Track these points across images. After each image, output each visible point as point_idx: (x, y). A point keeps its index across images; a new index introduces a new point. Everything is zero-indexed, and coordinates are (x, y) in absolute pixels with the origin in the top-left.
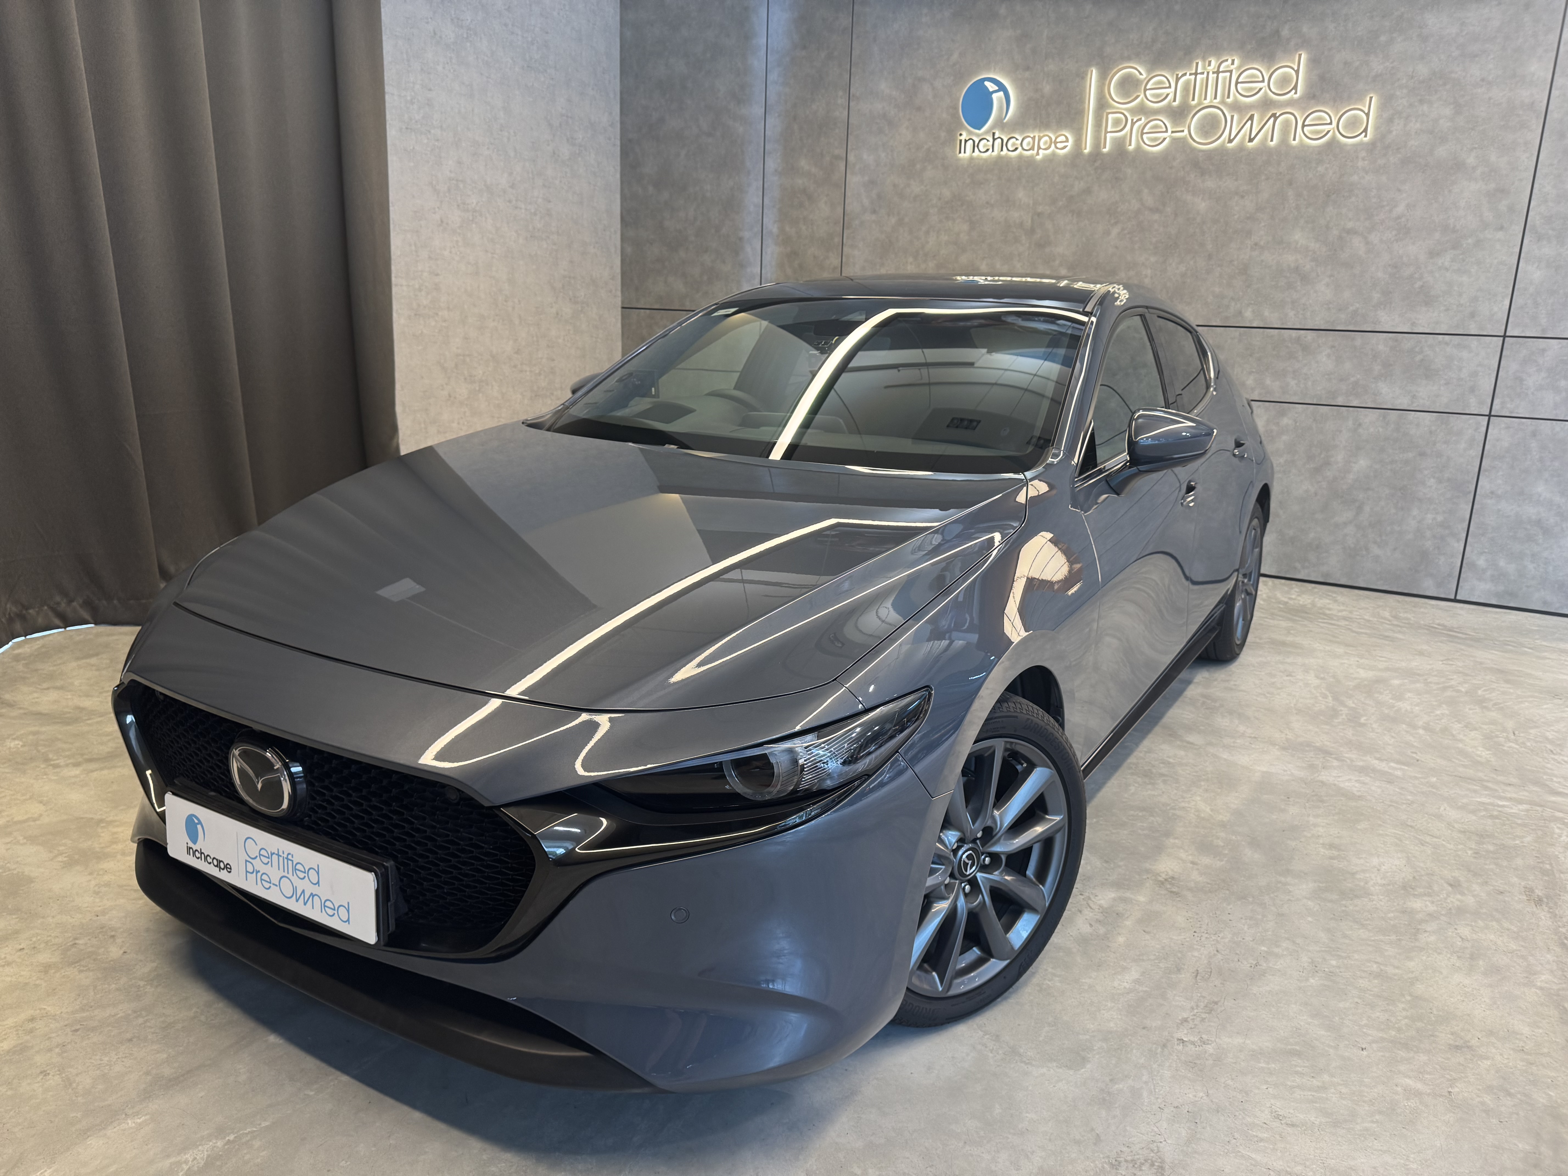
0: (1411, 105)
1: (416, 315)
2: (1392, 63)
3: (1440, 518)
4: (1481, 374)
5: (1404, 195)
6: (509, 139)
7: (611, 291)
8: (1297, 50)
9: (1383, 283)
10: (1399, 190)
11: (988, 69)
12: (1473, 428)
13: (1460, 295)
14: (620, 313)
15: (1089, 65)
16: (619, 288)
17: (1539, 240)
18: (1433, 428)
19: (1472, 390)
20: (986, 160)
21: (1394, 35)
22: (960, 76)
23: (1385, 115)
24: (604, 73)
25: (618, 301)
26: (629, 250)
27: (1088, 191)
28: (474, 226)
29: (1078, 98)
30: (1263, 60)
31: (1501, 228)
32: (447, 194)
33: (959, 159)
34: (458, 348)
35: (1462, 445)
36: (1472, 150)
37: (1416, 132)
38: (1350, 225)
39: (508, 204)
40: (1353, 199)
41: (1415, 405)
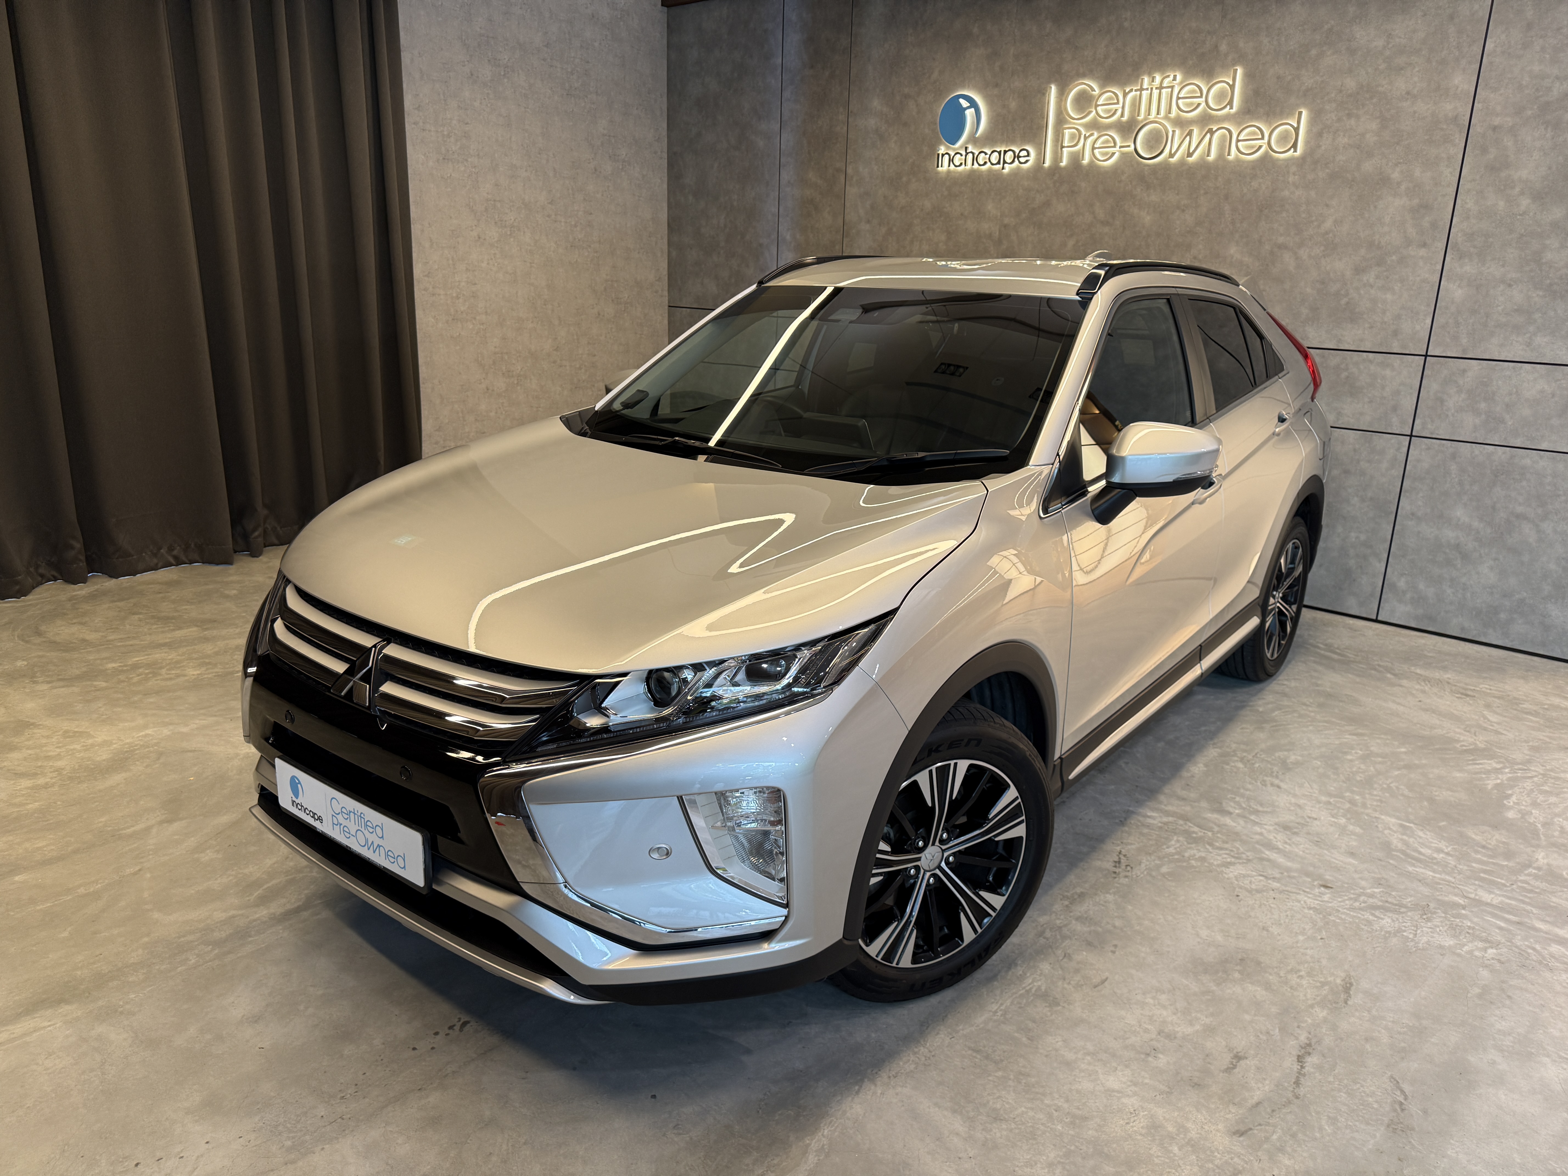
0: (1339, 120)
1: (453, 319)
2: (1322, 76)
3: (1363, 537)
4: (1402, 393)
5: (1332, 210)
6: (548, 161)
7: (656, 292)
8: (1234, 65)
9: (1311, 299)
10: (1327, 205)
11: (963, 87)
12: (1394, 447)
13: (1384, 312)
14: (667, 311)
15: (1050, 82)
16: (666, 288)
17: (1460, 258)
18: (1357, 446)
19: (1395, 409)
20: (960, 173)
21: (1324, 48)
22: (940, 93)
23: (1315, 130)
24: (649, 93)
25: (666, 300)
26: (674, 254)
27: (1047, 204)
28: (512, 240)
29: (1039, 114)
30: (1203, 76)
31: (1424, 245)
32: (485, 214)
33: (938, 173)
34: (495, 347)
35: (1385, 465)
36: (1396, 165)
37: (1344, 147)
38: (1281, 240)
39: (547, 218)
40: (1284, 214)
41: (1340, 422)
